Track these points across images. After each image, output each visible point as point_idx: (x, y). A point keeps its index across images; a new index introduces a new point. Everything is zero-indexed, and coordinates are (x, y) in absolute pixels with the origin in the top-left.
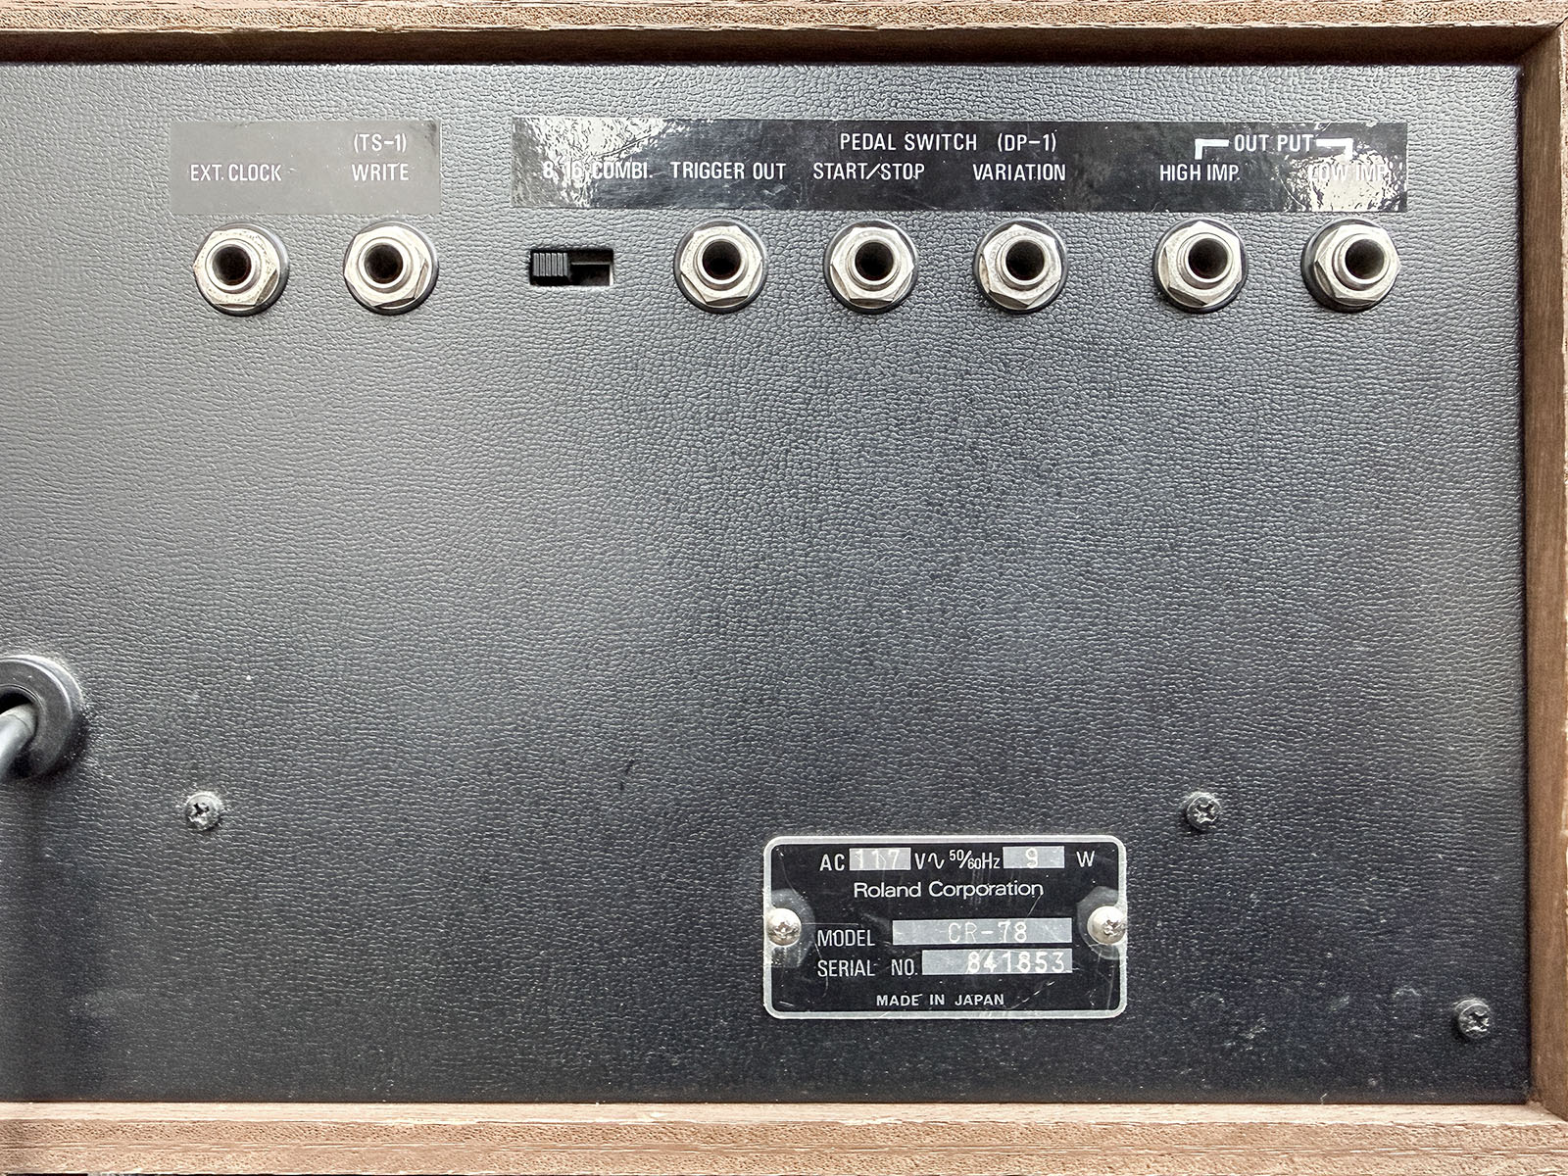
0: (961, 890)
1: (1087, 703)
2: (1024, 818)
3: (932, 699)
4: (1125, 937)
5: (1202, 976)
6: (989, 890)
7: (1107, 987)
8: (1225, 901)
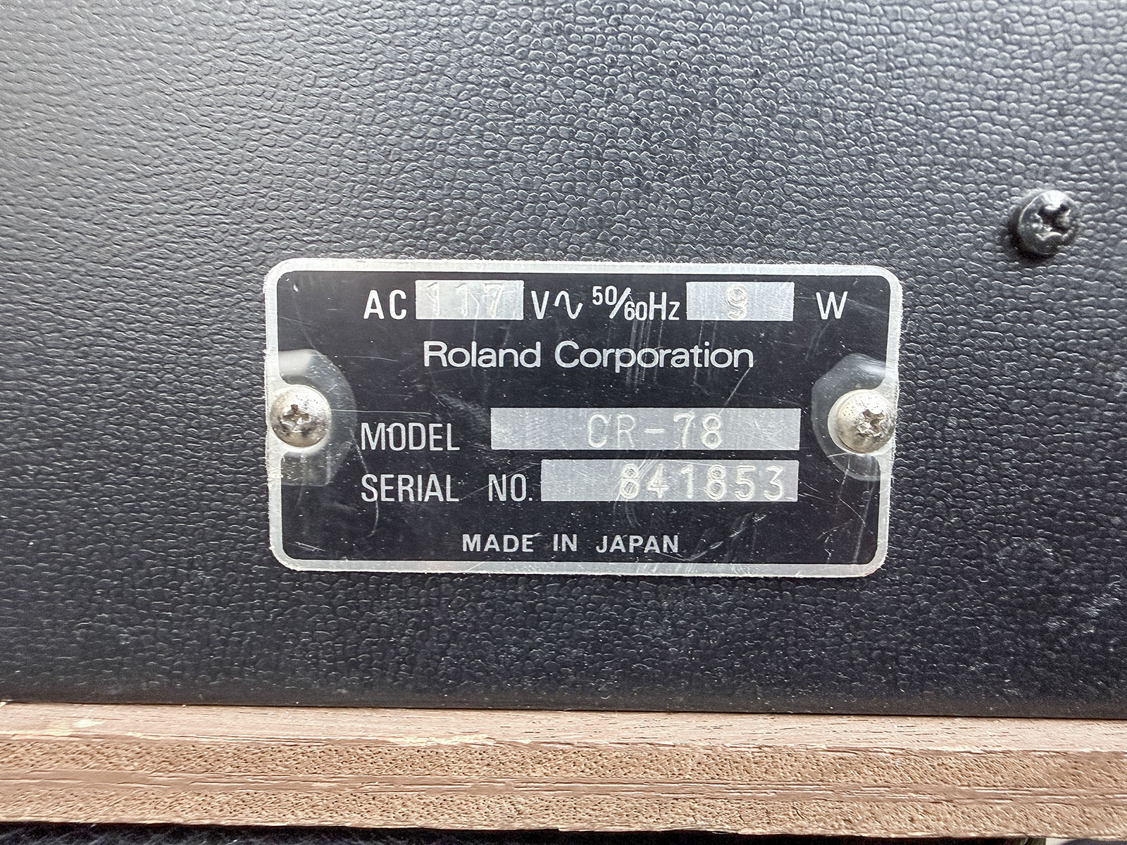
0: (612, 358)
1: (850, 22)
2: (725, 233)
3: (567, 11)
4: (892, 443)
5: (1019, 510)
6: (659, 357)
7: (856, 525)
8: (1070, 383)
